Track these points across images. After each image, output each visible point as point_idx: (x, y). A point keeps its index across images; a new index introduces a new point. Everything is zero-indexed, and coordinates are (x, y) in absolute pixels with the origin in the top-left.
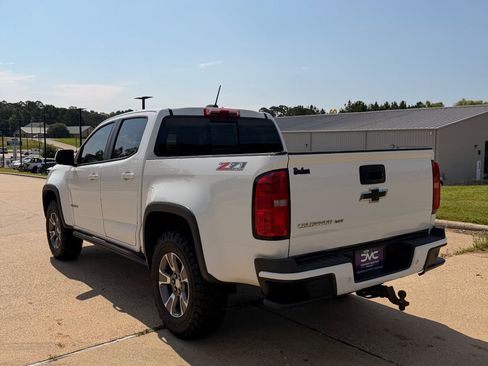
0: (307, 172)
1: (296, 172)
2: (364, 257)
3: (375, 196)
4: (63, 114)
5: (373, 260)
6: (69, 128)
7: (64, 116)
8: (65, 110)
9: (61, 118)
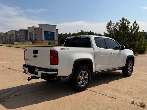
3: (35, 56)
5: (37, 71)
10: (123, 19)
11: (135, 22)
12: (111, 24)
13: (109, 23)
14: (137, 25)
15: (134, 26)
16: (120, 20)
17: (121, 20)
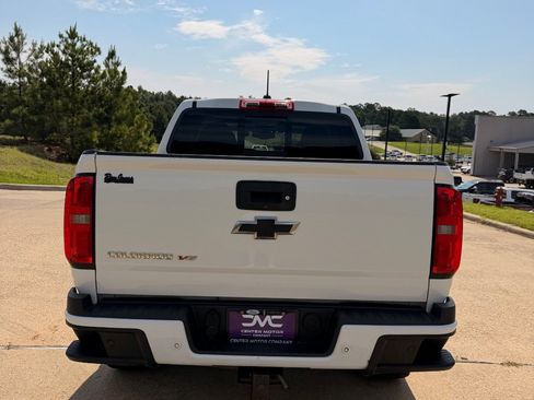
0: (130, 180)
1: (109, 179)
2: (250, 321)
3: (266, 230)
4: (399, 115)
5: (267, 326)
6: (402, 131)
7: (400, 119)
8: (401, 112)
9: (397, 120)
10: (73, 35)
11: (112, 54)
12: (21, 43)
13: (12, 39)
14: (118, 64)
15: (107, 65)
16: (61, 36)
17: (66, 35)
